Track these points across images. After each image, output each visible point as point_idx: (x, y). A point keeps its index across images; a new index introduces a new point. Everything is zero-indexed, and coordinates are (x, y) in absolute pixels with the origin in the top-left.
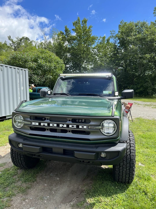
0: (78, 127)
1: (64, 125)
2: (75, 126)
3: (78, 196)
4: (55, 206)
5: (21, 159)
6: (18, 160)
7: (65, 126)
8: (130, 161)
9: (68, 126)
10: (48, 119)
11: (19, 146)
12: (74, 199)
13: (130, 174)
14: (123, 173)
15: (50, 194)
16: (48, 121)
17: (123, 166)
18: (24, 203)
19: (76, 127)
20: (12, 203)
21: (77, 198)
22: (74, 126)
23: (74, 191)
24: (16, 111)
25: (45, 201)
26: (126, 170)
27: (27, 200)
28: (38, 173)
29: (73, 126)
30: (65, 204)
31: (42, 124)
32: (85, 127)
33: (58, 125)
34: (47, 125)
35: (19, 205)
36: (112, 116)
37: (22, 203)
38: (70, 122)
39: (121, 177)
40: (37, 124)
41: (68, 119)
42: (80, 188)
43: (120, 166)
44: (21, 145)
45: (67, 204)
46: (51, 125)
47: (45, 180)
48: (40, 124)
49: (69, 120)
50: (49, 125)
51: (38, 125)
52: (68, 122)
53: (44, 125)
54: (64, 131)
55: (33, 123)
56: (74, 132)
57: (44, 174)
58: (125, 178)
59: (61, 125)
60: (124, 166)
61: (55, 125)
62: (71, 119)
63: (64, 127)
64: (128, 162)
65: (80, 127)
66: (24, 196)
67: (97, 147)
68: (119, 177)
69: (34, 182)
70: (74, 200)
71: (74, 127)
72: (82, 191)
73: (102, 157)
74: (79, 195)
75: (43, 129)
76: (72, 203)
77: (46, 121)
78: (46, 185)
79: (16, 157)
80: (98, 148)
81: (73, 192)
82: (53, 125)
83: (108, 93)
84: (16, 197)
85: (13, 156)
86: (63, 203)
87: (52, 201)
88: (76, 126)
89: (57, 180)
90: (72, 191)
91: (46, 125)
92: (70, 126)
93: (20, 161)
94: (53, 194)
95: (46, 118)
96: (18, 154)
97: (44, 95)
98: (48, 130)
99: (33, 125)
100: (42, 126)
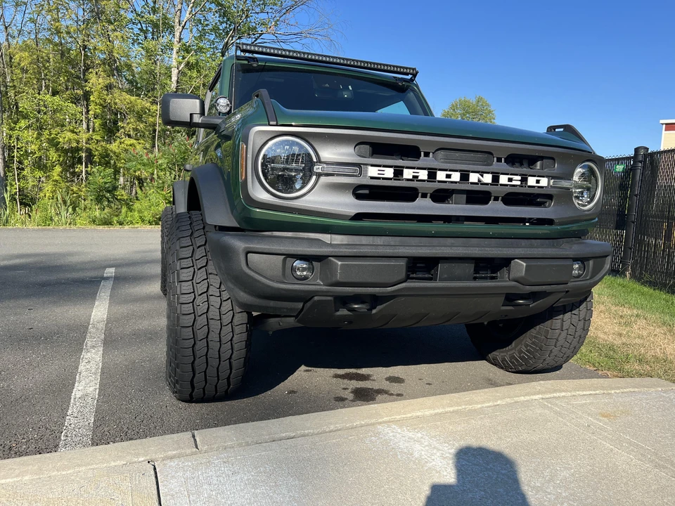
1: (482, 176)
2: (517, 180)
7: (488, 178)
10: (427, 154)
11: (294, 273)
16: (431, 163)
19: (519, 183)
22: (515, 177)
29: (511, 180)
31: (408, 174)
33: (465, 177)
34: (426, 177)
40: (389, 173)
41: (495, 154)
46: (441, 176)
48: (398, 173)
49: (499, 160)
51: (391, 176)
53: (415, 178)
55: (373, 172)
59: (474, 178)
61: (456, 177)
62: (503, 155)
63: (482, 184)
65: (531, 181)
71: (514, 183)
75: (408, 194)
82: (449, 176)
88: (519, 178)
91: (423, 175)
92: (503, 179)
95: (422, 149)
97: (191, 115)
98: (425, 196)
99: (372, 178)
100: (406, 180)
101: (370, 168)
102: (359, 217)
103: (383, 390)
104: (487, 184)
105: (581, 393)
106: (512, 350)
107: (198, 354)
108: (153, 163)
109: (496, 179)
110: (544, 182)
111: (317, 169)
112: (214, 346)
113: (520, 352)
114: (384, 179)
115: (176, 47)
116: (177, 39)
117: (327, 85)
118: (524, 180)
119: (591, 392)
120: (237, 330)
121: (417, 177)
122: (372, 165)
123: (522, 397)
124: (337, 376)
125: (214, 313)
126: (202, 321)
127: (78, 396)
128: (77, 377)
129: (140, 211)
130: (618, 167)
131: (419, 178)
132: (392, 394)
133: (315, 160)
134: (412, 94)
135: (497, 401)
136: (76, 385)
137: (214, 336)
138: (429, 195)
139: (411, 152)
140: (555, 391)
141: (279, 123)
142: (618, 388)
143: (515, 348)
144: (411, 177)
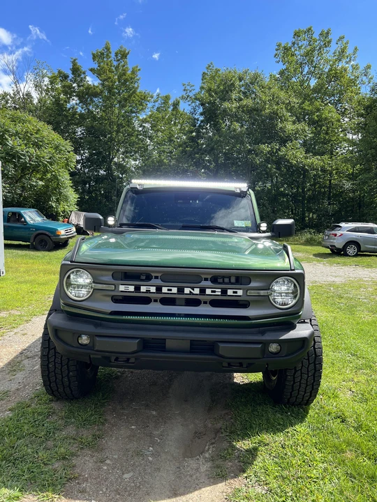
0: (224, 292)
1: (193, 289)
2: (218, 292)
3: (213, 441)
4: (174, 464)
5: (71, 373)
6: (63, 377)
7: (197, 291)
8: (315, 358)
9: (203, 291)
10: (156, 277)
11: (80, 342)
12: (207, 447)
13: (315, 384)
14: (300, 383)
15: (153, 443)
16: (159, 282)
17: (301, 370)
18: (105, 468)
19: (220, 293)
20: (78, 470)
21: (212, 444)
22: (217, 290)
23: (200, 433)
24: (71, 262)
25: (150, 459)
26: (308, 377)
27: (108, 462)
28: (103, 405)
29: (215, 292)
30: (194, 458)
31: (143, 289)
32: (240, 292)
33: (181, 290)
34: (155, 291)
35: (95, 473)
36: (291, 270)
37: (99, 469)
38: (209, 283)
39: (295, 393)
40: (132, 288)
41: (203, 276)
42: (210, 425)
43: (296, 371)
44: (84, 340)
45: (198, 457)
46: (165, 290)
47: (127, 418)
48: (137, 289)
50: (159, 289)
51: (133, 290)
52: (204, 284)
53: (148, 291)
54: (194, 302)
55: (122, 288)
56: (215, 303)
57: (118, 407)
58: (303, 393)
59: (187, 291)
60: (304, 370)
61: (175, 290)
62: (209, 277)
63: (193, 294)
64: (312, 360)
65: (230, 292)
66: (96, 454)
67: (263, 333)
68: (291, 393)
69: (103, 424)
70: (209, 449)
72: (217, 431)
73: (272, 353)
74: (214, 439)
75: (146, 300)
76: (207, 455)
77: (153, 281)
78: (133, 427)
79: (58, 371)
80: (266, 334)
81: (198, 435)
82: (170, 290)
83: (244, 226)
84: (79, 459)
85: (48, 368)
86: (188, 457)
87: (164, 456)
88: (220, 290)
89: (154, 416)
90: (196, 433)
91: (153, 289)
92: (208, 291)
93: (66, 379)
94: (159, 443)
95: (153, 275)
96: (61, 363)
98: (156, 301)
99: (122, 291)
100: (143, 292)
101: (120, 286)
102: (113, 313)
104: (196, 294)
111: (92, 285)
114: (128, 292)
122: (122, 285)
131: (151, 291)
138: (158, 301)
144: (145, 291)
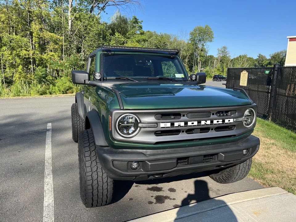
1: (206, 122)
10: (184, 116)
11: (132, 167)
16: (185, 119)
24: (122, 109)
29: (218, 121)
31: (176, 124)
33: (199, 123)
34: (184, 125)
38: (215, 116)
40: (169, 125)
41: (212, 112)
44: (135, 165)
46: (190, 124)
48: (172, 124)
49: (213, 114)
52: (212, 117)
55: (162, 125)
59: (203, 123)
61: (196, 123)
62: (215, 112)
63: (206, 125)
65: (226, 121)
71: (219, 123)
77: (182, 118)
82: (193, 123)
83: (181, 77)
88: (221, 120)
91: (182, 124)
92: (215, 122)
95: (182, 114)
97: (85, 80)
98: (183, 132)
99: (162, 128)
100: (176, 127)
101: (161, 124)
102: (157, 143)
103: (167, 197)
104: (208, 125)
105: (247, 200)
106: (219, 175)
107: (94, 194)
108: (63, 65)
109: (212, 122)
110: (232, 121)
111: (140, 125)
112: (100, 191)
113: (223, 177)
114: (167, 127)
115: (70, 9)
116: (70, 6)
117: (141, 61)
118: (223, 121)
119: (251, 199)
120: (109, 184)
121: (180, 125)
122: (162, 123)
123: (223, 205)
124: (149, 189)
125: (100, 179)
126: (95, 182)
127: (46, 205)
128: (44, 193)
129: (58, 87)
130: (266, 71)
131: (181, 125)
132: (171, 199)
133: (139, 121)
134: (177, 60)
135: (213, 207)
136: (45, 198)
137: (100, 188)
138: (185, 131)
139: (177, 115)
140: (236, 200)
141: (124, 108)
142: (262, 195)
143: (220, 175)
144: (178, 126)
